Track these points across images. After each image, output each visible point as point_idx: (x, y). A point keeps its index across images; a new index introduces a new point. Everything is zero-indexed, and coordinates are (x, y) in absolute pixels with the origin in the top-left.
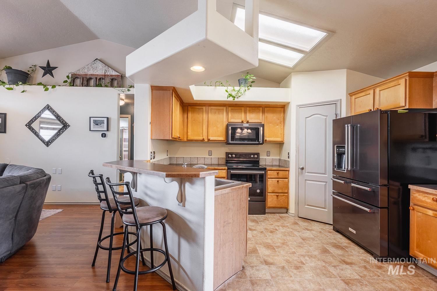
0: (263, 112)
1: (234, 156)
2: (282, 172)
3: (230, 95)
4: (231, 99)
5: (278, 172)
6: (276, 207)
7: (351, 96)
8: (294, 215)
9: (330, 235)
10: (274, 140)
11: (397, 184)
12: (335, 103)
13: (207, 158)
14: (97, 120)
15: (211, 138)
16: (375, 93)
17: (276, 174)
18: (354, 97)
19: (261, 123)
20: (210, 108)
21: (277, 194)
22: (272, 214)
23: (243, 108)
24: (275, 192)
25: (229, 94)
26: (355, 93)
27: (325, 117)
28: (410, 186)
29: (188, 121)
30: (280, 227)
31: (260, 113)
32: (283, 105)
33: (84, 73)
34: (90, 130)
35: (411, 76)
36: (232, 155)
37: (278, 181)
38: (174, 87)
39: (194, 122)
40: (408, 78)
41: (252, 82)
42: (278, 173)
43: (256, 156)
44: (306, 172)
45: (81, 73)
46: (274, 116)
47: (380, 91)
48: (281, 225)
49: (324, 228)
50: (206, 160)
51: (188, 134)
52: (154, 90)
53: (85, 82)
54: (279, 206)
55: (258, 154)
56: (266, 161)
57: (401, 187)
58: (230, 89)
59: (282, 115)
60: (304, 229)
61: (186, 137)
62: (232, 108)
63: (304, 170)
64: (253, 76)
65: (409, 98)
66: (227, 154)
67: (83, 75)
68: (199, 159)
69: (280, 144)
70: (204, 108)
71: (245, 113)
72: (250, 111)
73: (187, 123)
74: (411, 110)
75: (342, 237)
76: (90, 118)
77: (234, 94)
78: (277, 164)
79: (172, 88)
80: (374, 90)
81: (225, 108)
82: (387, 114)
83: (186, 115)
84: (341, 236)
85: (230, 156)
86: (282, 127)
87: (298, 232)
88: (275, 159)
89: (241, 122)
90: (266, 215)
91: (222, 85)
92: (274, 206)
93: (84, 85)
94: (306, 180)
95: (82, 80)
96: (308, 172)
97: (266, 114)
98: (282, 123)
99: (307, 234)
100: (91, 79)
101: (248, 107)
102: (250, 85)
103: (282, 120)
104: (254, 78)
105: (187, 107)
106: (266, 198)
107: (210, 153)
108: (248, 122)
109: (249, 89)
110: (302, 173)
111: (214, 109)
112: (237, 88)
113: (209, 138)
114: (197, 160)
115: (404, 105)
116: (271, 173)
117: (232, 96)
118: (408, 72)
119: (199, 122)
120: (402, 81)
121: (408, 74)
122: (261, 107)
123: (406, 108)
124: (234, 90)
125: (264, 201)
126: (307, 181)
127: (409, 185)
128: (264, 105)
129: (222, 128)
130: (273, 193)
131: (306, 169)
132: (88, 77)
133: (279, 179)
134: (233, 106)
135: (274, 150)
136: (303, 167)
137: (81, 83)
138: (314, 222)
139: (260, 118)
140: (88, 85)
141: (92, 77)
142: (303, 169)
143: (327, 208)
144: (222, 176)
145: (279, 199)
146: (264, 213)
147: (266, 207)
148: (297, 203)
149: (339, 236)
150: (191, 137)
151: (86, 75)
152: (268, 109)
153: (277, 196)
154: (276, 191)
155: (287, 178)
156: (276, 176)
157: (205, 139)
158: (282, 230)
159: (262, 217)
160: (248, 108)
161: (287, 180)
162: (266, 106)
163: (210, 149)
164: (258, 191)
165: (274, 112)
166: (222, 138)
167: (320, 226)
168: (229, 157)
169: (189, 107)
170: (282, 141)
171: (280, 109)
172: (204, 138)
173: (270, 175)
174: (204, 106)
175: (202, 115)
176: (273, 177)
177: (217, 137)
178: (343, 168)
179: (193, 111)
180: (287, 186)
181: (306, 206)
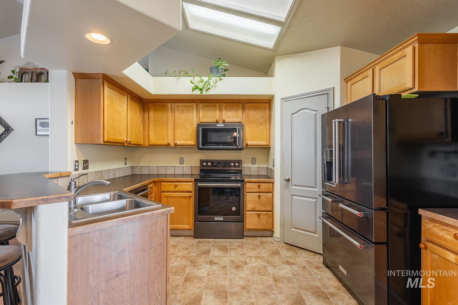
0: (243, 109)
1: (209, 164)
2: (264, 184)
3: (196, 88)
4: (197, 92)
5: (259, 184)
6: (257, 229)
7: (347, 82)
8: (279, 239)
9: (315, 273)
10: (257, 144)
11: (403, 206)
12: (326, 93)
13: (178, 167)
14: (44, 122)
15: (178, 143)
16: (374, 74)
17: (257, 186)
18: (349, 83)
19: (241, 122)
20: (176, 105)
21: (259, 213)
22: (252, 238)
23: (218, 105)
24: (256, 209)
25: (195, 86)
26: (351, 77)
27: (315, 112)
28: (421, 212)
29: (150, 121)
30: (253, 259)
31: (239, 111)
32: (268, 100)
33: (33, 67)
34: (36, 134)
35: (421, 42)
36: (207, 163)
37: (259, 196)
38: (104, 74)
39: (157, 122)
40: (417, 45)
41: (225, 70)
42: (259, 186)
43: (237, 164)
44: (293, 185)
45: (30, 67)
46: (257, 114)
47: (380, 69)
48: (256, 255)
49: (312, 261)
50: (176, 169)
51: (150, 137)
52: (78, 78)
53: (35, 78)
54: (261, 228)
55: (240, 162)
56: (250, 170)
57: (408, 211)
58: (197, 79)
59: (267, 112)
60: (283, 263)
61: (147, 141)
62: (205, 104)
63: (290, 183)
64: (225, 63)
65: (419, 75)
66: (202, 161)
67: (33, 69)
68: (168, 168)
69: (267, 149)
70: (169, 105)
71: (221, 110)
72: (226, 108)
73: (148, 124)
74: (422, 95)
75: (331, 277)
76: (36, 120)
77: (200, 85)
78: (265, 174)
79: (102, 75)
80: (373, 70)
81: (195, 105)
82: (385, 101)
83: (148, 114)
84: (331, 275)
85: (205, 164)
86: (268, 128)
87: (275, 266)
88: (262, 167)
89: (215, 121)
90: (243, 240)
91: (186, 74)
92: (254, 228)
93: (33, 81)
94: (292, 195)
95: (30, 75)
96: (295, 185)
97: (247, 111)
98: (268, 122)
99: (286, 271)
100: (41, 73)
101: (224, 102)
102: (223, 75)
103: (267, 118)
104: (227, 64)
105: (148, 104)
106: (245, 217)
107: (182, 161)
108: (224, 122)
109: (221, 79)
110: (288, 186)
111: (182, 106)
112: (205, 79)
113: (176, 142)
114: (165, 170)
115: (411, 87)
116: (250, 185)
117: (198, 88)
118: (416, 34)
119: (163, 123)
120: (409, 51)
121: (416, 38)
122: (240, 102)
123: (414, 90)
124: (202, 81)
125: (242, 221)
126: (294, 196)
127: (419, 210)
128: (243, 100)
129: (192, 129)
130: (253, 211)
131: (293, 181)
132: (38, 71)
133: (261, 194)
134: (205, 102)
135: (259, 157)
136: (289, 178)
137: (30, 79)
138: (302, 251)
139: (240, 116)
140: (38, 80)
141: (43, 71)
142: (288, 180)
143: (318, 233)
144: (188, 190)
145: (261, 219)
146: (242, 237)
147: (245, 229)
148: (282, 225)
149: (328, 274)
150: (153, 141)
151: (36, 69)
152: (249, 105)
153: (259, 215)
154: (258, 208)
155: (271, 192)
156: (257, 190)
157: (170, 144)
158: (254, 263)
159: (237, 242)
160: (224, 104)
161: (271, 194)
162: (247, 101)
163: (182, 156)
164: (234, 209)
165: (256, 108)
166: (192, 142)
167: (307, 257)
168: (203, 166)
169: (151, 104)
170: (268, 145)
171: (264, 105)
172: (170, 142)
173: (250, 188)
174: (169, 102)
175: (167, 113)
176: (252, 191)
177: (186, 141)
178: (334, 180)
179: (156, 110)
180: (271, 202)
181: (293, 229)
